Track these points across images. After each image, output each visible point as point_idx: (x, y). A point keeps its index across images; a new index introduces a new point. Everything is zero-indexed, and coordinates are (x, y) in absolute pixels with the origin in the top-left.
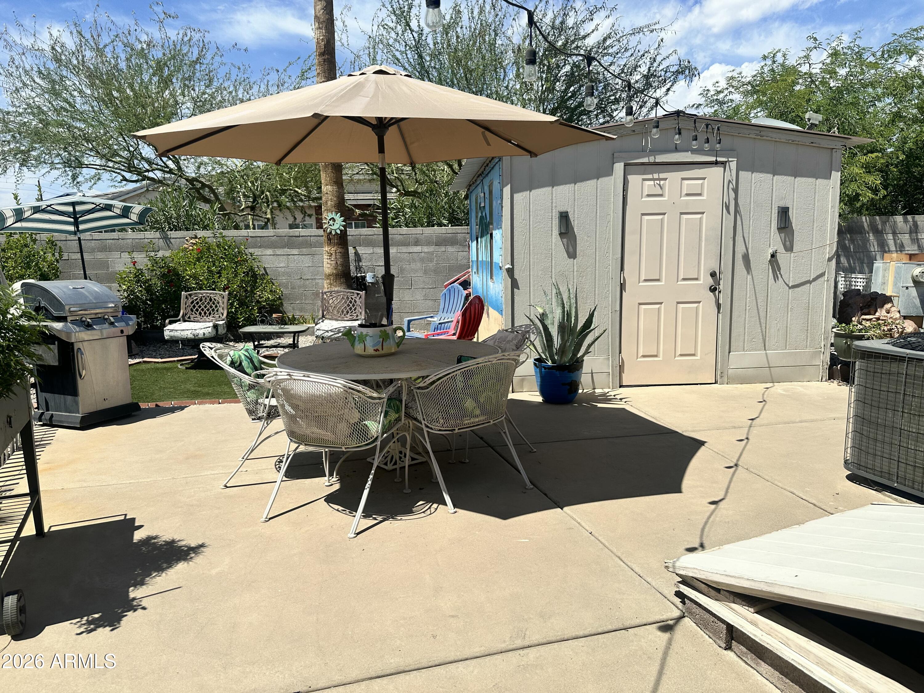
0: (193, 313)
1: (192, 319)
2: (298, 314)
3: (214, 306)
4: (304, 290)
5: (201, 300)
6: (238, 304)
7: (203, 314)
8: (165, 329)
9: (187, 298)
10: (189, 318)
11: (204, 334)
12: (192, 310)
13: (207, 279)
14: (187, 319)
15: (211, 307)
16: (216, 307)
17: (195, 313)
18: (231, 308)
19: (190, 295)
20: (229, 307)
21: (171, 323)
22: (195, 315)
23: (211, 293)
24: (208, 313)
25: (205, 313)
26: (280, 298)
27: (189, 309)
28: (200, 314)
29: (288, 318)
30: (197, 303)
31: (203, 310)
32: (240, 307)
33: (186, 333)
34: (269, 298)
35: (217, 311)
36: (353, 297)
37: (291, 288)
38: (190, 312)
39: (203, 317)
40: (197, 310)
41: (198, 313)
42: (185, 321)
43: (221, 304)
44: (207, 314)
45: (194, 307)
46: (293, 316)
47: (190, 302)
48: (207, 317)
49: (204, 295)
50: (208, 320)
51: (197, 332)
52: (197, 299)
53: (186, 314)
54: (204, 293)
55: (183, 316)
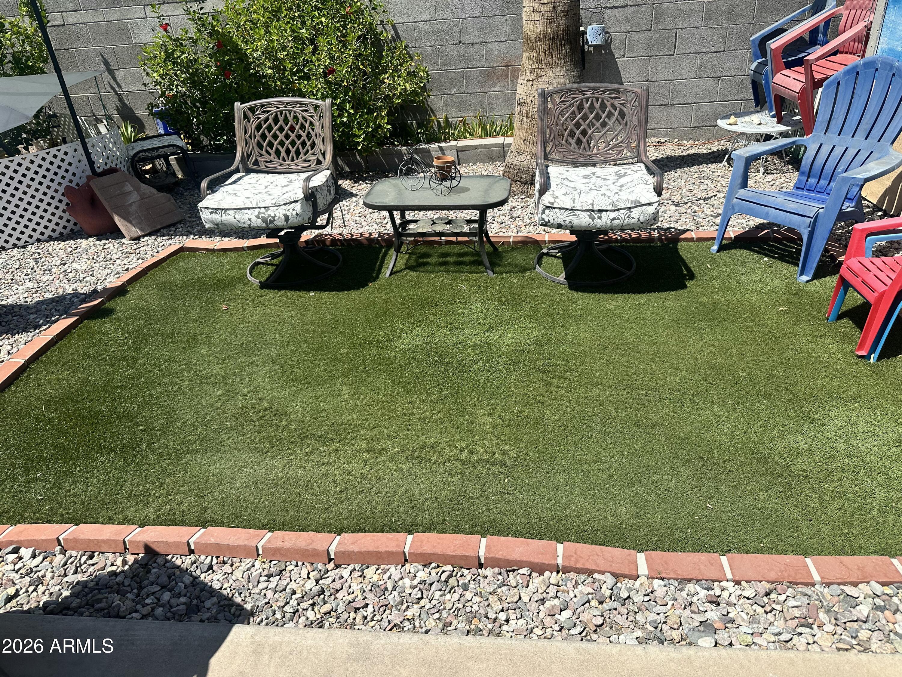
0: (264, 152)
1: (262, 167)
2: (454, 114)
3: (304, 135)
4: (464, 66)
5: (276, 120)
6: (352, 108)
7: (283, 154)
8: (200, 205)
9: (246, 117)
10: (256, 163)
11: (287, 218)
12: (260, 146)
13: (293, 57)
14: (251, 166)
15: (299, 137)
16: (309, 136)
17: (267, 152)
18: (340, 116)
19: (252, 110)
20: (336, 114)
21: (213, 187)
22: (267, 157)
23: (294, 105)
24: (293, 150)
25: (288, 152)
26: (424, 89)
27: (253, 143)
28: (278, 152)
29: (439, 122)
30: (270, 129)
31: (282, 144)
32: (356, 113)
33: (246, 217)
34: (405, 90)
35: (313, 146)
36: (616, 103)
37: (442, 64)
38: (256, 149)
39: (284, 160)
40: (270, 145)
41: (272, 152)
42: (248, 171)
43: (318, 128)
44: (293, 153)
45: (264, 137)
46: (447, 118)
47: (254, 126)
48: (293, 160)
49: (282, 107)
50: (294, 167)
51: (271, 212)
52: (267, 119)
53: (249, 156)
54: (282, 103)
55: (243, 160)
